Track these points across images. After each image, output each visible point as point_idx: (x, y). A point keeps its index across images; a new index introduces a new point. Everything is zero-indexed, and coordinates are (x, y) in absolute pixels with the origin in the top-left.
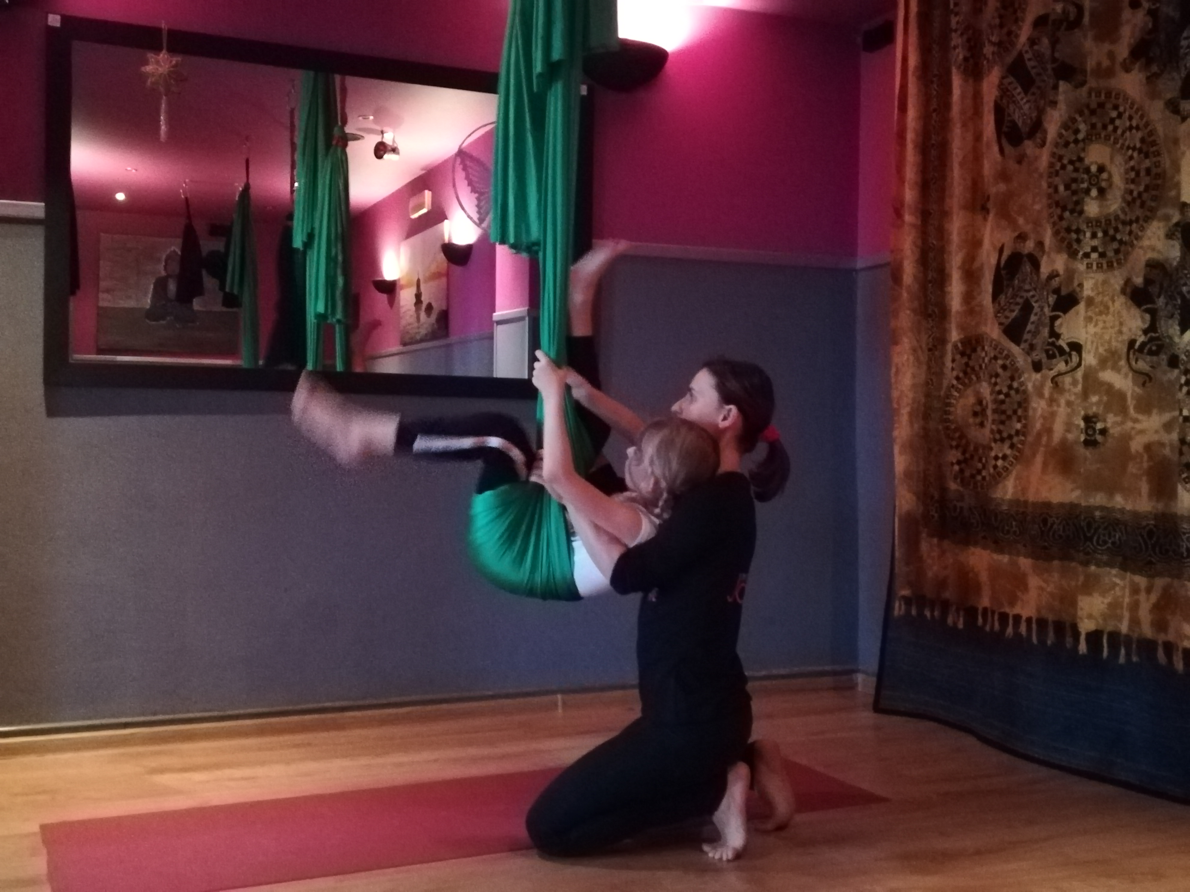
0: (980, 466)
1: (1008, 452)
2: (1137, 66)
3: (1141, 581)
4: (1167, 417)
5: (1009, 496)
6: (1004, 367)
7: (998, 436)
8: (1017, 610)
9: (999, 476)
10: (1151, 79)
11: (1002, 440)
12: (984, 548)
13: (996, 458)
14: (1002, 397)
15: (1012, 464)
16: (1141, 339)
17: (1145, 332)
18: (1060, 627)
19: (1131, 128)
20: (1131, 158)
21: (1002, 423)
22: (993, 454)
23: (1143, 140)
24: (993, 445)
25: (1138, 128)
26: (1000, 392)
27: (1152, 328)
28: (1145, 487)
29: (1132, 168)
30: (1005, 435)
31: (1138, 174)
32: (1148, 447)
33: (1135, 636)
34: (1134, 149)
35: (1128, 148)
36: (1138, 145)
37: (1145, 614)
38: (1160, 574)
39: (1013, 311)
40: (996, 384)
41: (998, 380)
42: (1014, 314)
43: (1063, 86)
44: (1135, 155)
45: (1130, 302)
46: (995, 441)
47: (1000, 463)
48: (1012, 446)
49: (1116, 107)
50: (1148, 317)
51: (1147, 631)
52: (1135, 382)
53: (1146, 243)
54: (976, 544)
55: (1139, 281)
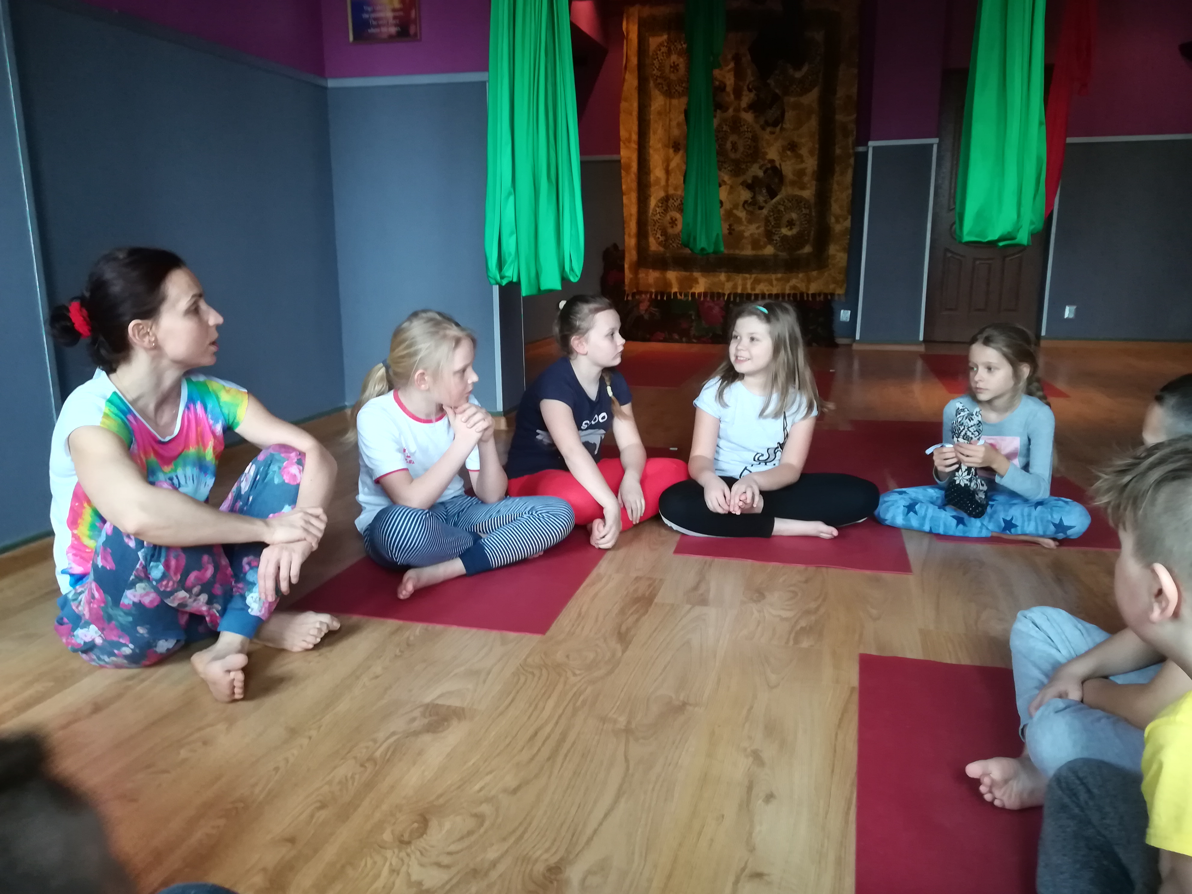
0: (671, 242)
2: (751, 111)
3: (747, 276)
4: (757, 225)
8: (693, 290)
10: (756, 117)
12: (674, 271)
16: (750, 200)
17: (752, 198)
18: (712, 295)
19: (748, 131)
20: (747, 141)
23: (752, 136)
25: (750, 132)
27: (753, 198)
28: (750, 247)
29: (748, 145)
31: (750, 147)
32: (751, 235)
33: (745, 293)
34: (749, 138)
35: (746, 138)
36: (751, 138)
37: (749, 286)
38: (753, 274)
43: (718, 111)
44: (750, 140)
45: (745, 188)
49: (740, 123)
50: (753, 194)
51: (749, 291)
52: (747, 214)
53: (752, 169)
54: (670, 270)
55: (750, 181)
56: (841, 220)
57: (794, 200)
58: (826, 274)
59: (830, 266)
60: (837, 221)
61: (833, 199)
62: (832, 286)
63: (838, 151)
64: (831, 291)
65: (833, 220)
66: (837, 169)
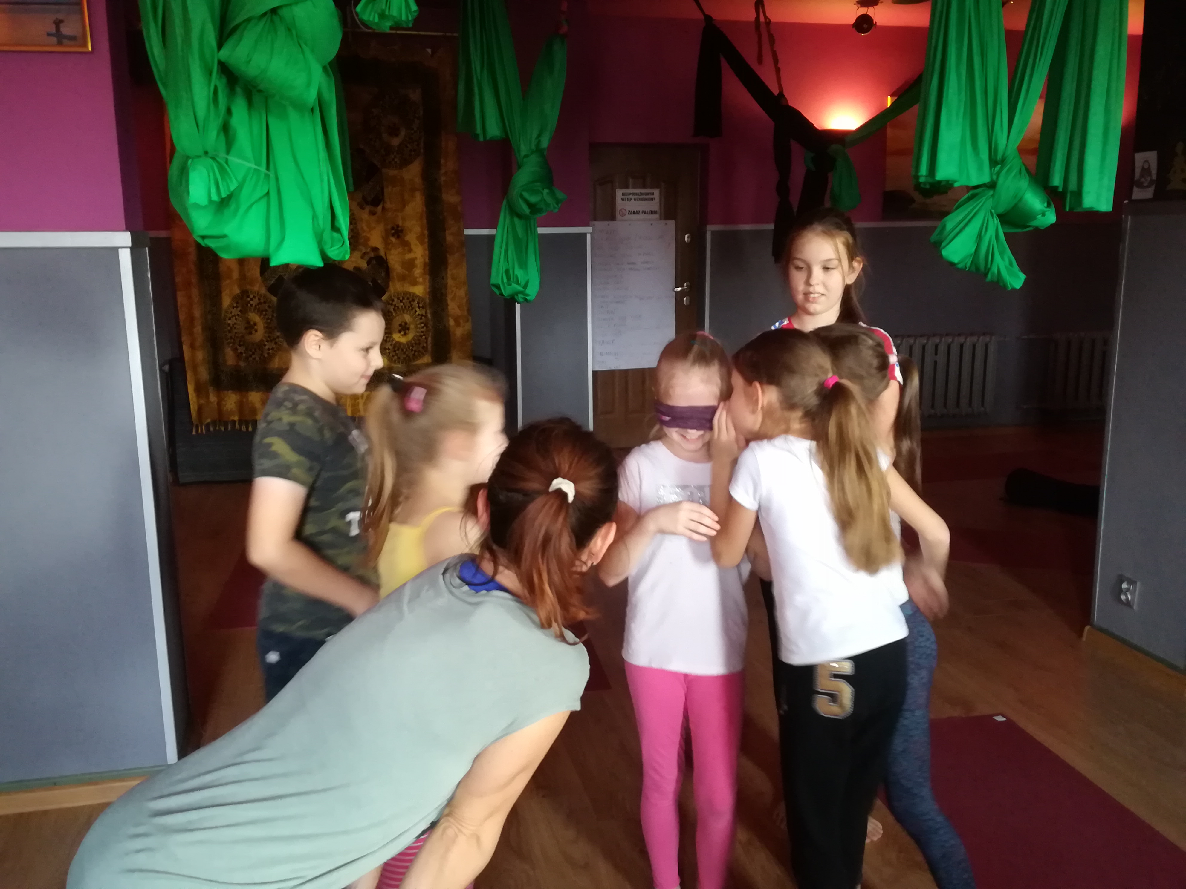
1: (274, 346)
5: (276, 366)
6: (269, 307)
7: (269, 339)
9: (271, 357)
11: (271, 341)
13: (269, 349)
14: (269, 321)
15: (276, 351)
21: (270, 333)
22: (267, 347)
24: (266, 343)
26: (268, 319)
30: (272, 338)
39: (271, 281)
40: (266, 314)
41: (267, 313)
42: (272, 282)
46: (267, 341)
47: (271, 351)
48: (276, 343)
54: (253, 391)
56: (461, 321)
57: (406, 298)
60: (458, 325)
61: (449, 296)
63: (449, 239)
65: (452, 322)
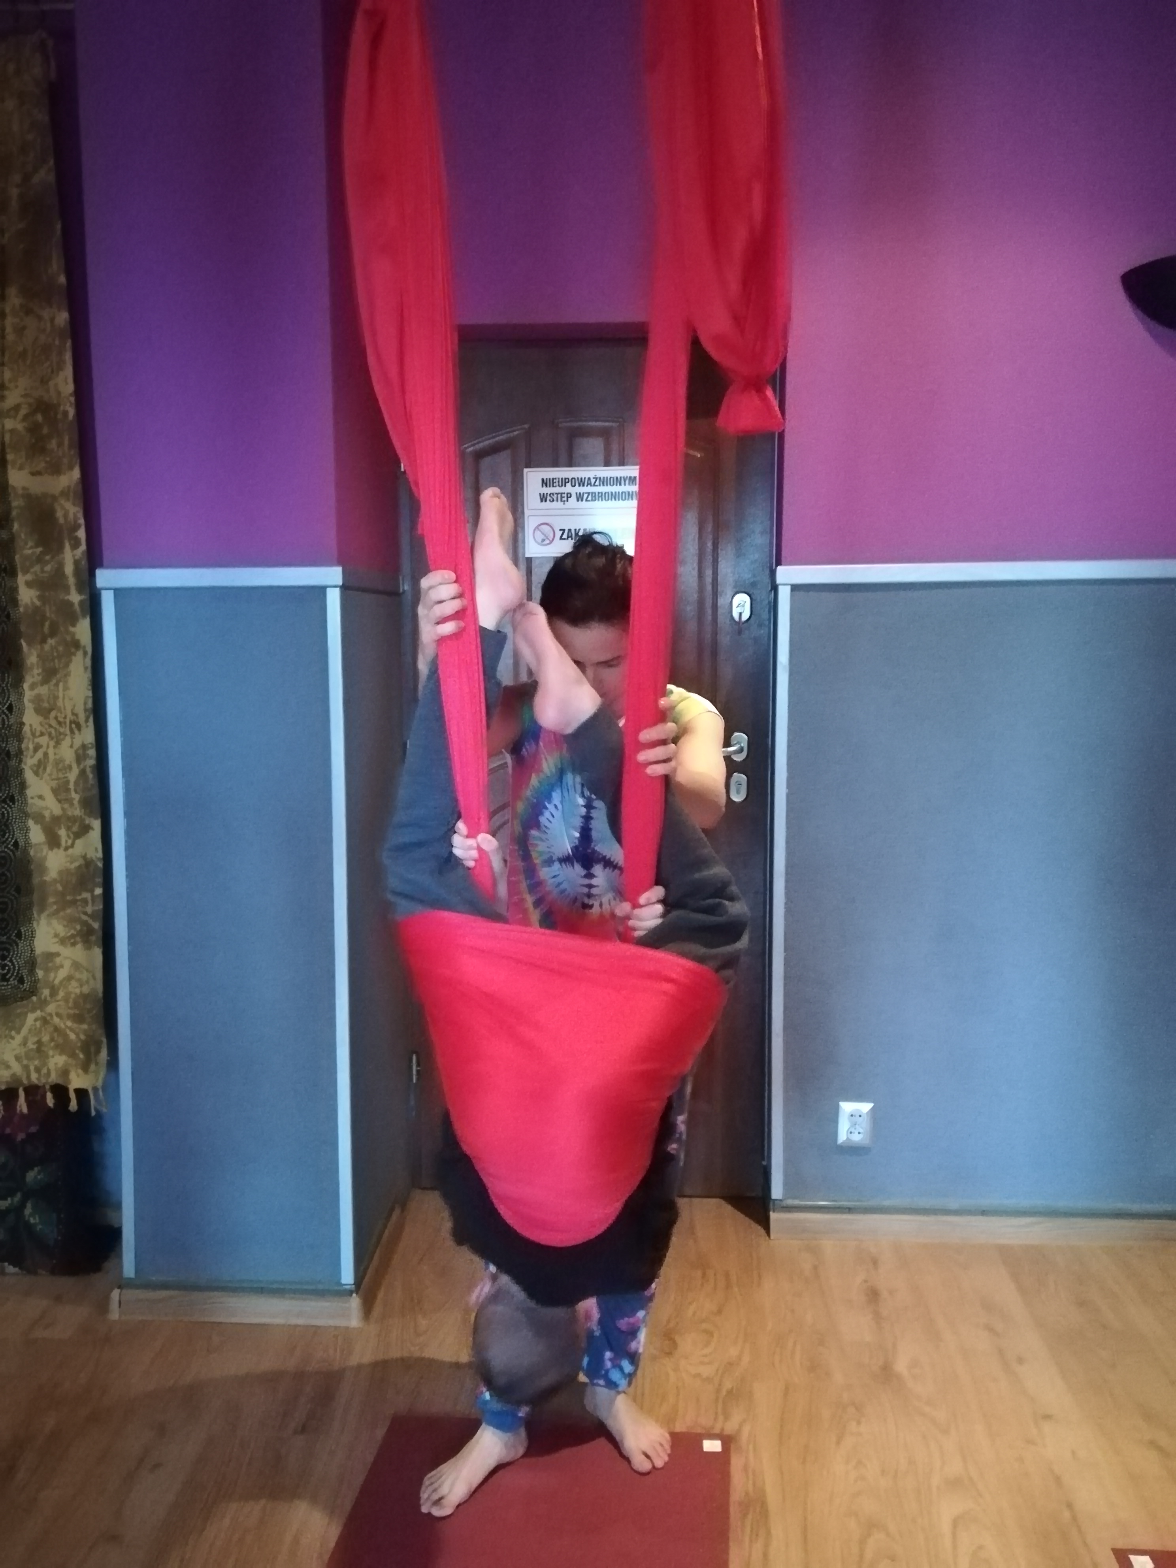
56: (62, 832)
58: (31, 1018)
59: (46, 992)
60: (53, 842)
61: (29, 762)
62: (57, 1061)
63: (27, 596)
64: (54, 1078)
65: (36, 834)
66: (31, 657)
